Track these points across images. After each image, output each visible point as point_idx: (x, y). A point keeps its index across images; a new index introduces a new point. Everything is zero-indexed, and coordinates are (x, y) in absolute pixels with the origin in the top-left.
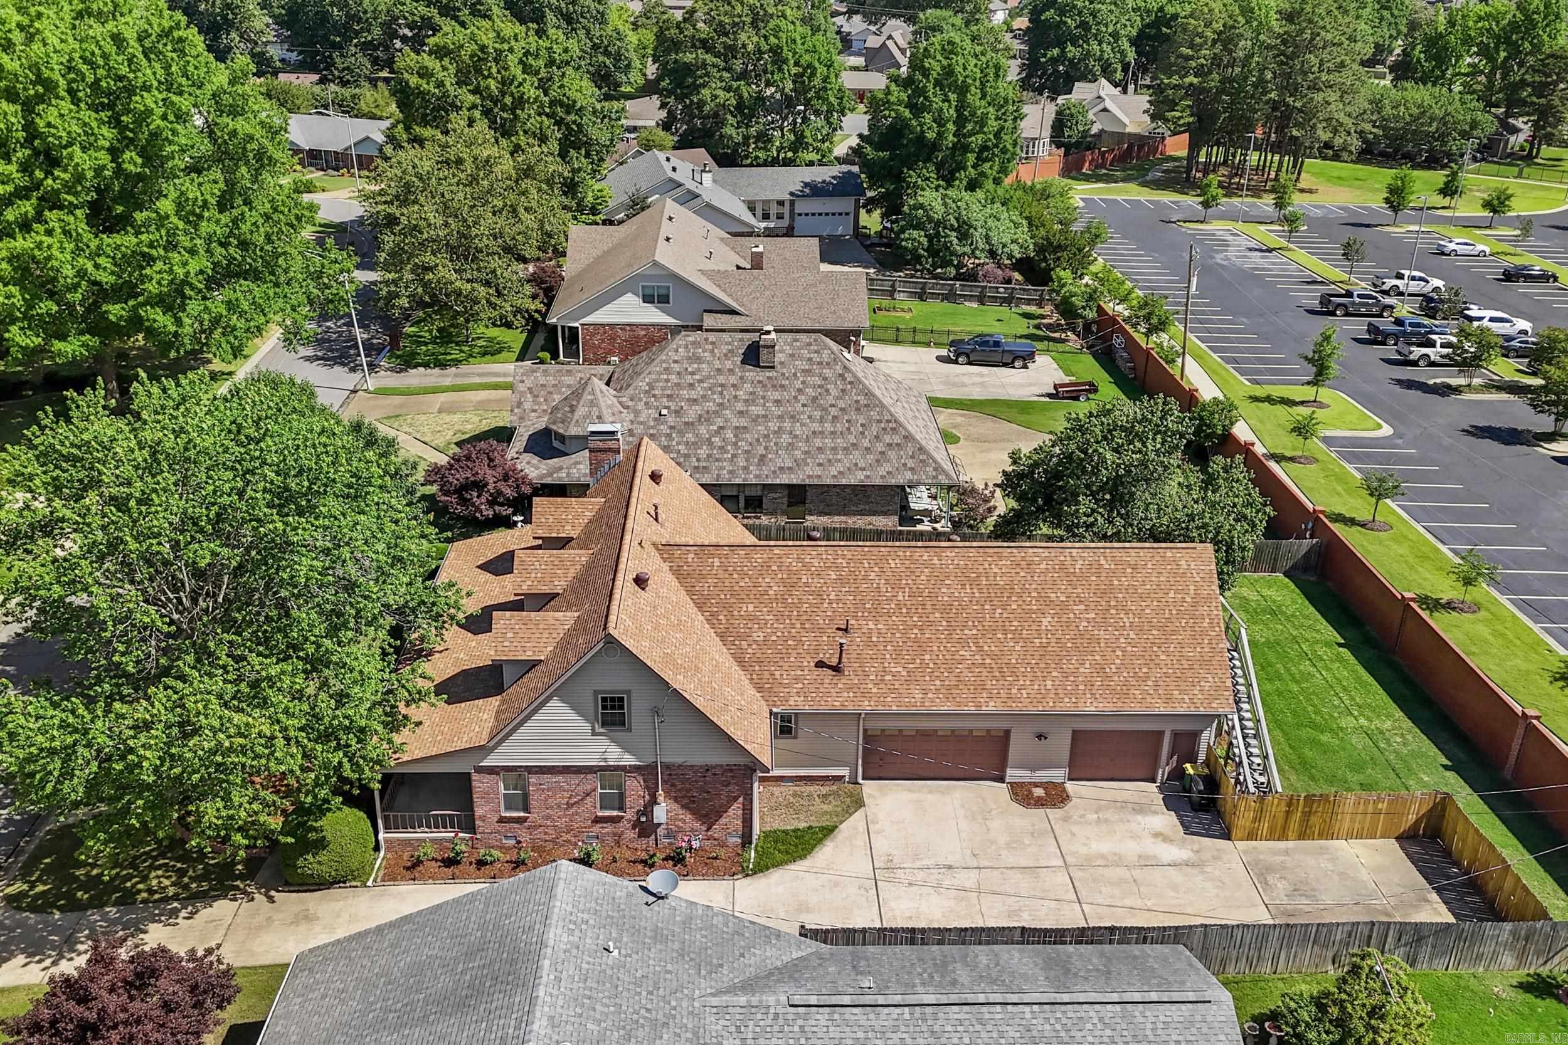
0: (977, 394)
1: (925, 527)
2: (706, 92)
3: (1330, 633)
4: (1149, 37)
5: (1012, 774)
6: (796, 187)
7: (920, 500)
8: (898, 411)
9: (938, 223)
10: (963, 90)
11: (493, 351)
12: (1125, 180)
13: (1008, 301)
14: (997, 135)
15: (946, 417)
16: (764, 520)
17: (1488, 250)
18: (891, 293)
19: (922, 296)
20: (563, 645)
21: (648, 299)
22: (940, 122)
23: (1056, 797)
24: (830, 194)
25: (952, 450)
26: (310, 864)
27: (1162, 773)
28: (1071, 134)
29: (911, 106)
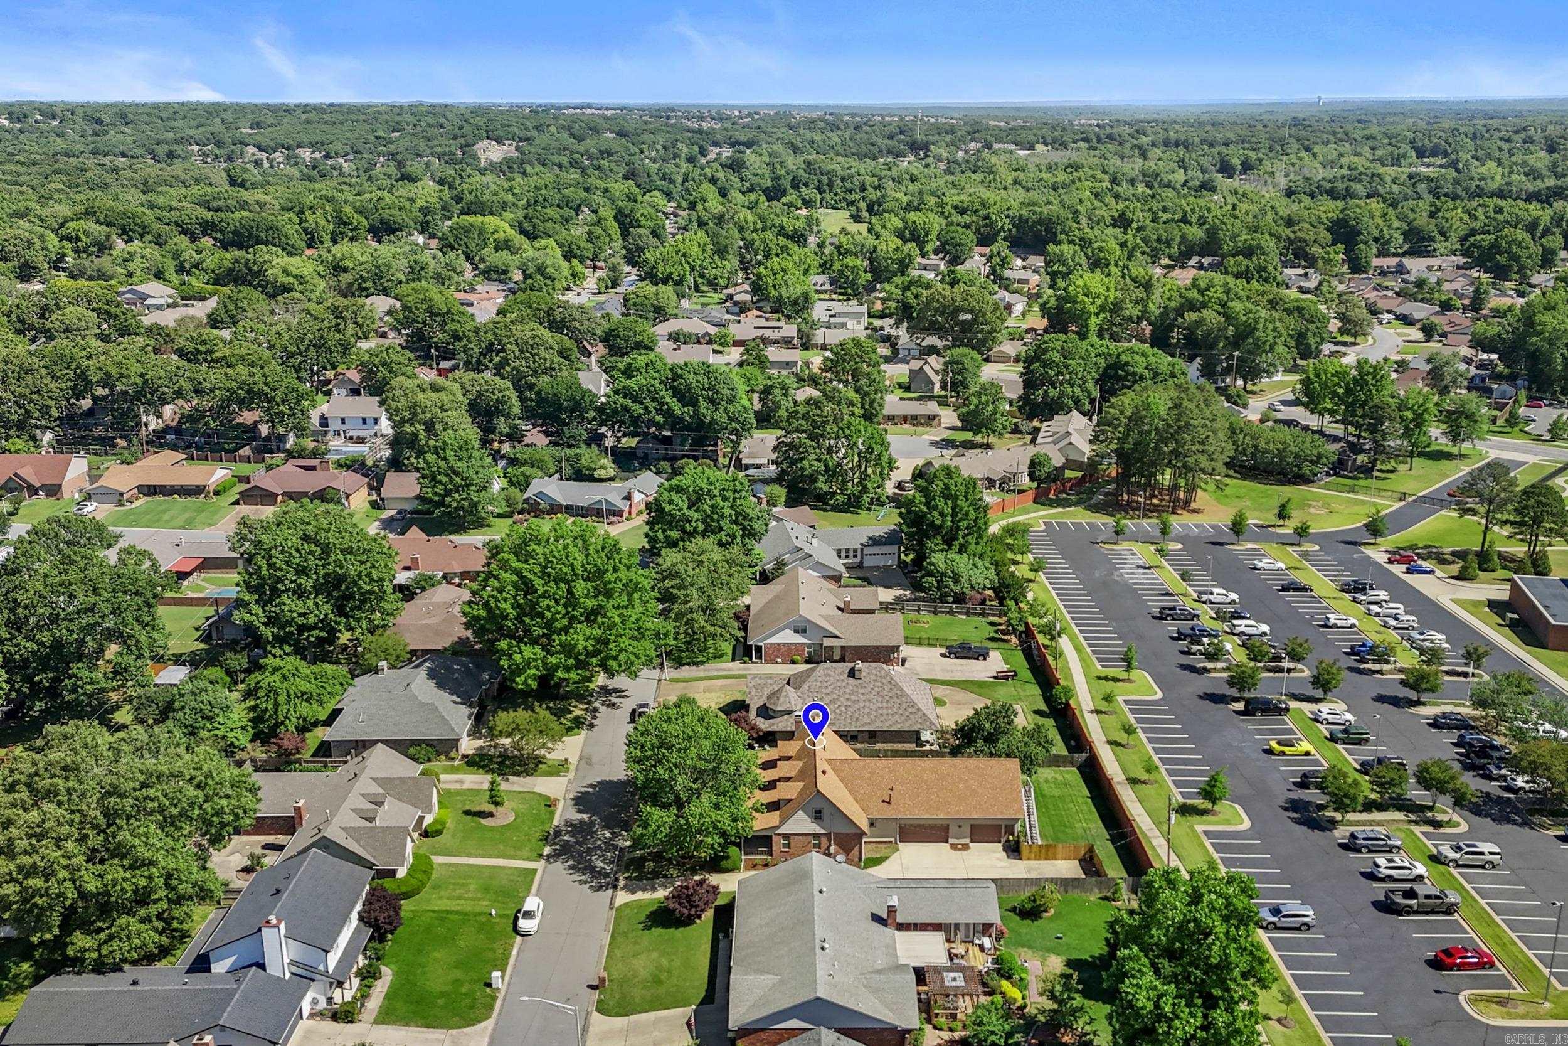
0: (958, 677)
1: (927, 748)
2: (806, 463)
3: (1087, 793)
4: (1110, 377)
5: (951, 841)
6: (864, 540)
7: (926, 736)
8: (914, 697)
9: (942, 574)
10: (956, 497)
11: (718, 656)
12: (1077, 504)
13: (983, 614)
14: (975, 521)
15: (940, 691)
16: (859, 746)
17: (1283, 566)
18: (918, 611)
19: (935, 612)
20: (800, 794)
21: (796, 631)
22: (942, 514)
23: (966, 847)
24: (885, 544)
25: (939, 710)
26: (724, 864)
27: (1003, 840)
28: (1042, 472)
29: (927, 504)
